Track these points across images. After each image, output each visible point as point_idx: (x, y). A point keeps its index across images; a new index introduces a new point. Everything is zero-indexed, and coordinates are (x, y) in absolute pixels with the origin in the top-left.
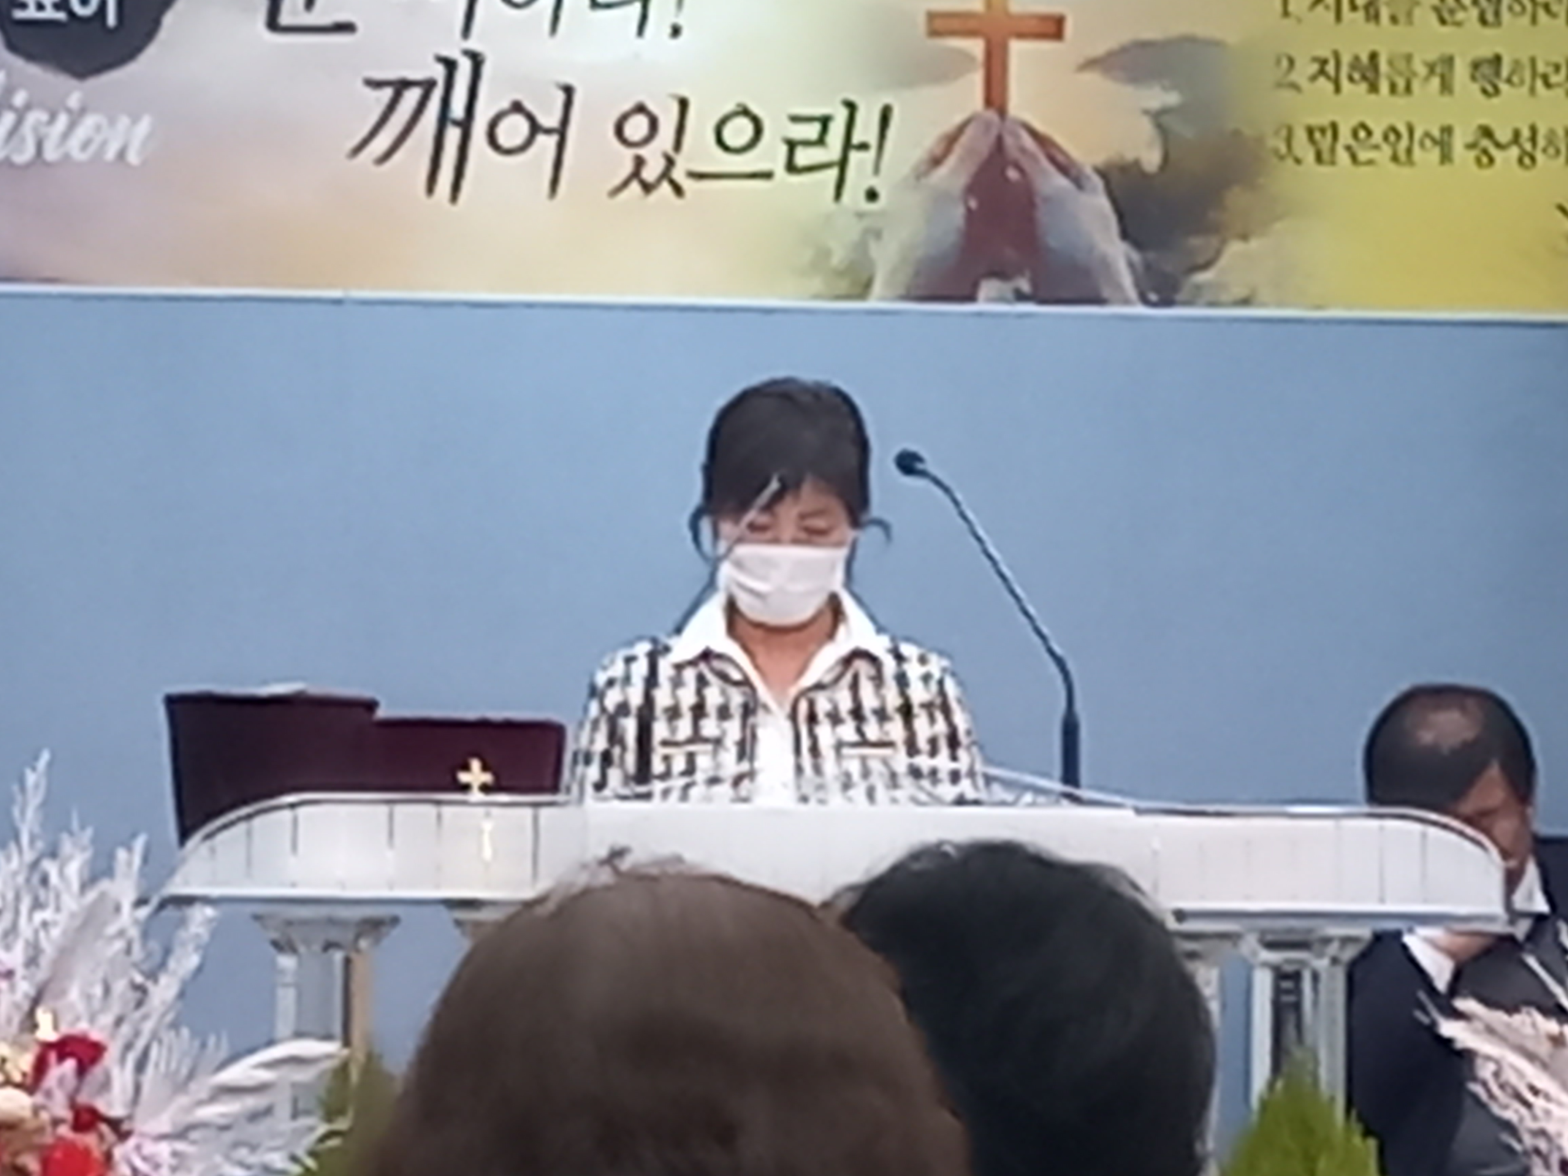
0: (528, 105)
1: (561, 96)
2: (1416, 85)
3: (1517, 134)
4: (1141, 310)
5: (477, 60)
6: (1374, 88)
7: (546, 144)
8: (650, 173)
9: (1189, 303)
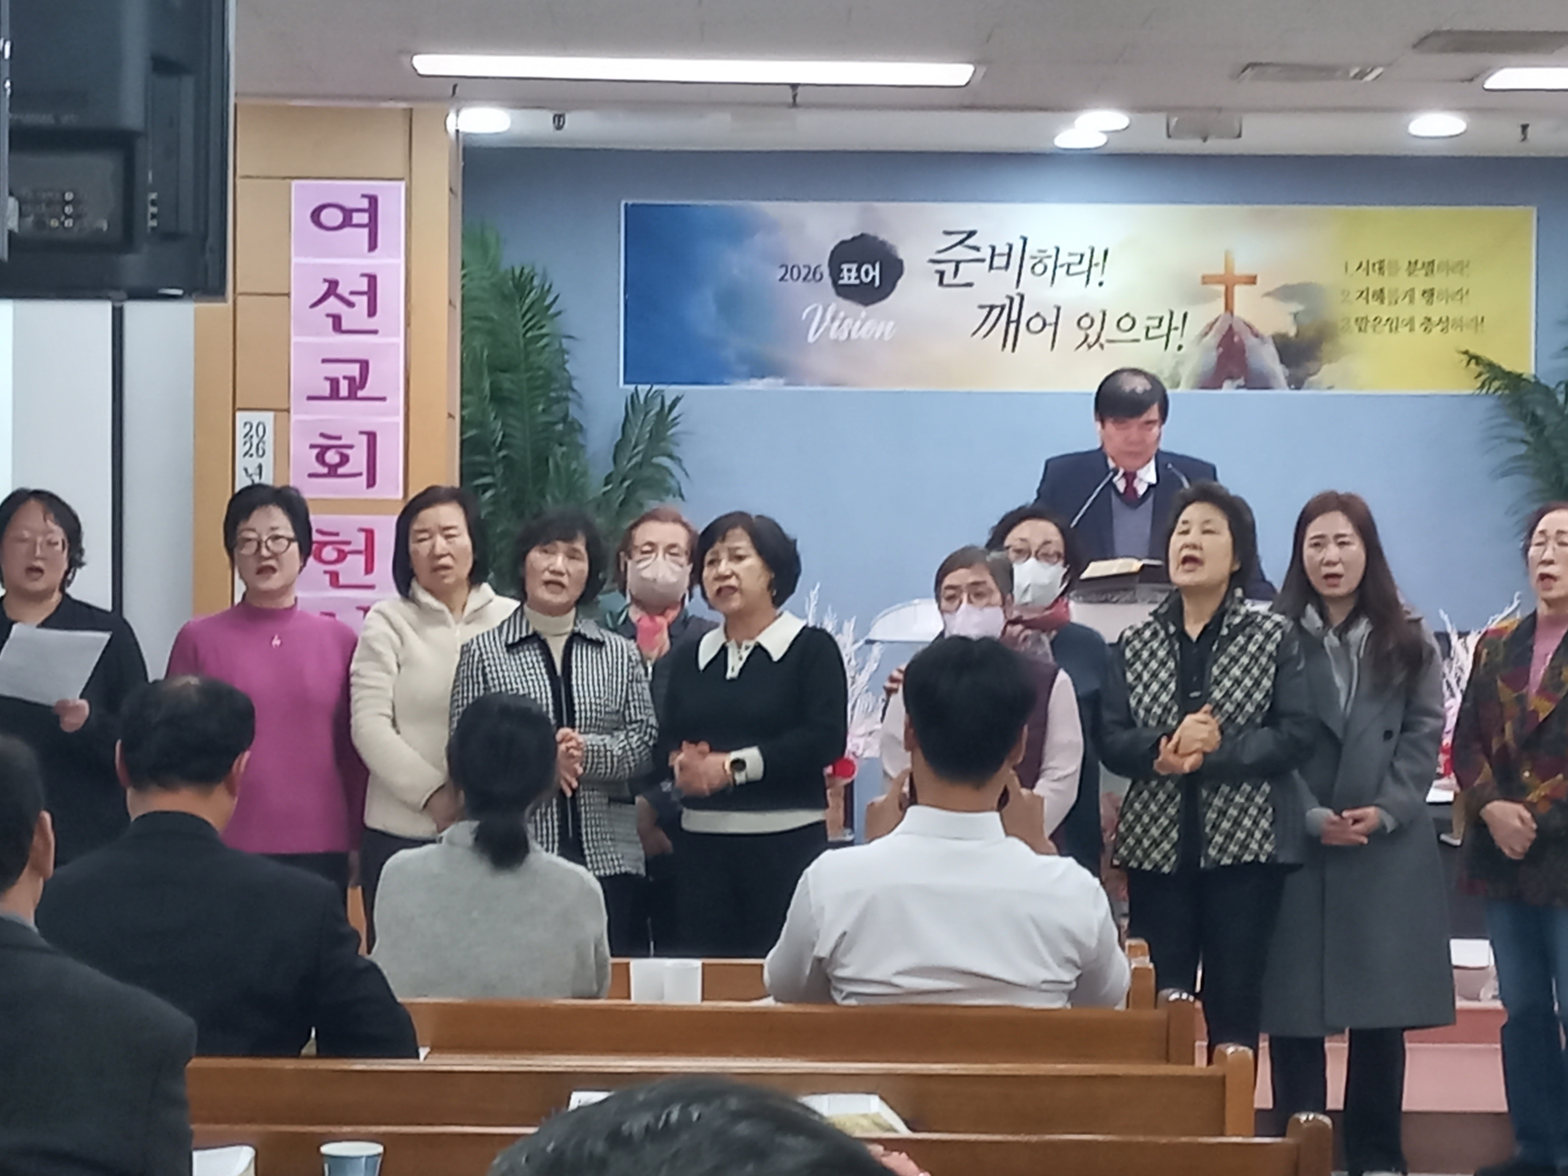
0: (1042, 314)
1: (1055, 311)
2: (1399, 301)
3: (1441, 320)
4: (1288, 392)
5: (1022, 298)
6: (1382, 302)
7: (1049, 330)
8: (1091, 340)
9: (1308, 388)
